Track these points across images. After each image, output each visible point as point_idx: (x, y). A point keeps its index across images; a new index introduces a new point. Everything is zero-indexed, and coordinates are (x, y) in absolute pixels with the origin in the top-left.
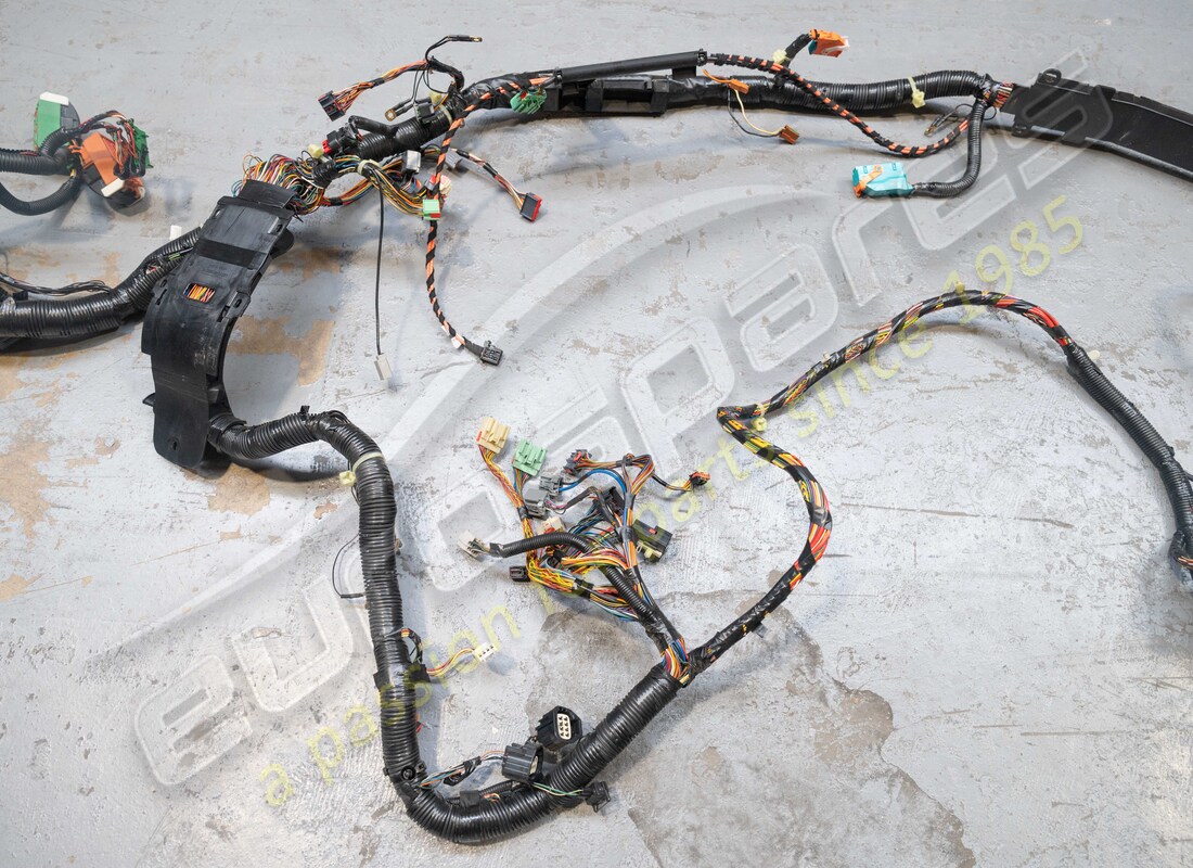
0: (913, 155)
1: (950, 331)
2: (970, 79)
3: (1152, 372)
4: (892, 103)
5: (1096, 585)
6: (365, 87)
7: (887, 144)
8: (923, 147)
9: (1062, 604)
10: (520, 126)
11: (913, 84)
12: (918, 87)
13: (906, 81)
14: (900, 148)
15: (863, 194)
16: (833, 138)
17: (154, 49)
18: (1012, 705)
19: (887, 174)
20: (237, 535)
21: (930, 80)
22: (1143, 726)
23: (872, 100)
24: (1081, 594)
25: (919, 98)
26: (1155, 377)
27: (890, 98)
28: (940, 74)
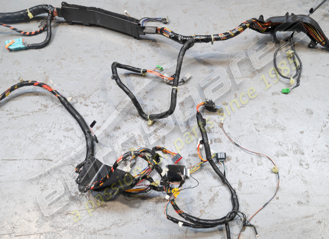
0: (30, 35)
1: (28, 95)
2: (44, 7)
3: (95, 103)
4: (22, 18)
5: (55, 180)
7: (20, 32)
8: (33, 32)
9: (42, 188)
11: (28, 11)
12: (30, 12)
13: (26, 10)
14: (25, 33)
15: (11, 50)
18: (15, 226)
19: (18, 42)
21: (34, 9)
22: (58, 230)
23: (17, 17)
24: (49, 184)
25: (30, 15)
26: (95, 105)
27: (22, 16)
28: (36, 6)
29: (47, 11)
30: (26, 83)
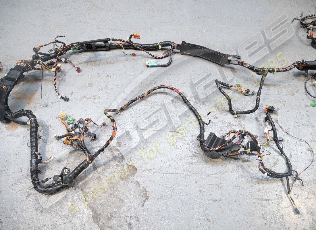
0: (159, 58)
1: (161, 94)
2: (169, 43)
3: (201, 102)
4: (155, 48)
5: (183, 144)
6: (42, 46)
7: (153, 56)
8: (161, 57)
9: (175, 148)
10: (80, 53)
11: (159, 44)
12: (160, 45)
13: (158, 43)
14: (156, 57)
15: (148, 66)
16: (144, 55)
17: (8, 39)
18: (161, 168)
19: (153, 62)
20: (11, 135)
21: (162, 43)
22: (187, 172)
23: (151, 47)
24: (179, 146)
25: (160, 47)
26: (202, 103)
27: (155, 47)
28: (164, 42)
29: (171, 45)
30: (163, 87)
